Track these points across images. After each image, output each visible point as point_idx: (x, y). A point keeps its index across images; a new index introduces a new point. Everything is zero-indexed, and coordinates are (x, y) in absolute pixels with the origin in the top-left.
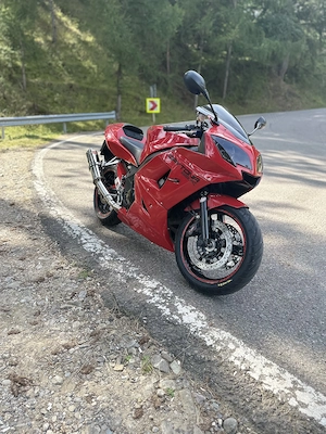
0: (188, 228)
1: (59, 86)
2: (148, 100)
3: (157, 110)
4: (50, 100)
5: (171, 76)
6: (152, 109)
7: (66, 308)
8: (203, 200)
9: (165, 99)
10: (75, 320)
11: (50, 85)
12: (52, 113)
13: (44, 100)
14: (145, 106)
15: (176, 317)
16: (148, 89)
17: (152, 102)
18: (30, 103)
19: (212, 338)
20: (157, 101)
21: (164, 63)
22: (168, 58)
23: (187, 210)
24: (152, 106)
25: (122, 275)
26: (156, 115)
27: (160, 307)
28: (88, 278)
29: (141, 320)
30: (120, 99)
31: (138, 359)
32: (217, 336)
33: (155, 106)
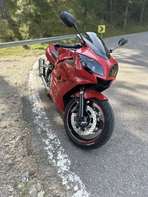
0: (72, 108)
1: (57, 23)
2: (99, 26)
3: (104, 31)
4: (53, 30)
5: (111, 12)
6: (101, 31)
7: (7, 146)
8: (82, 92)
9: (108, 25)
10: (8, 153)
11: (54, 23)
12: (53, 36)
13: (51, 30)
14: (98, 29)
15: (54, 161)
16: (100, 21)
17: (101, 27)
18: (44, 32)
19: (68, 179)
20: (104, 26)
21: (109, 7)
22: (111, 4)
23: (72, 96)
24: (101, 29)
25: (41, 128)
26: (103, 34)
27: (49, 153)
28: (26, 128)
29: (36, 159)
30: (85, 27)
31: (24, 185)
32: (71, 179)
33: (102, 29)
